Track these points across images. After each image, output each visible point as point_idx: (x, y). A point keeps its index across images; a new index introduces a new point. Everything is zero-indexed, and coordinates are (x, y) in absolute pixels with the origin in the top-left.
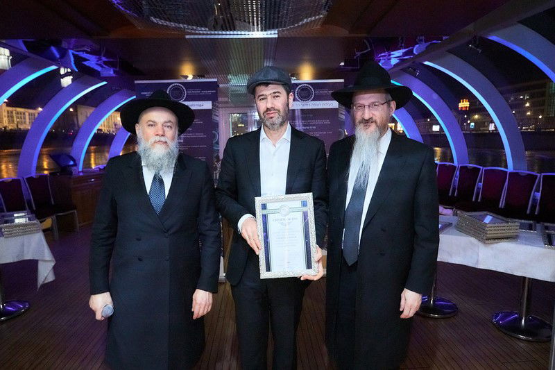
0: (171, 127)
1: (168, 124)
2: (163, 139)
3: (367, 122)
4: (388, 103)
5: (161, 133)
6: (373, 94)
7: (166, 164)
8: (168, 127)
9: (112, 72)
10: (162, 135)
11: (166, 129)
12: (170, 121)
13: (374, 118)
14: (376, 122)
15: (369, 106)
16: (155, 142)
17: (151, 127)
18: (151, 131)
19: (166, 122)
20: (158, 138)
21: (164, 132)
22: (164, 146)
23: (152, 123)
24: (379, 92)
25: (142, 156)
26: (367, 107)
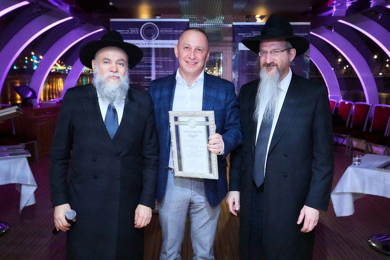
0: (123, 65)
1: (121, 62)
2: (116, 75)
3: (269, 66)
4: (288, 50)
5: (115, 70)
6: (274, 43)
7: (119, 96)
8: (120, 64)
9: (68, 8)
10: (116, 72)
11: (119, 66)
12: (122, 60)
13: (275, 62)
14: (277, 65)
15: (271, 52)
16: (109, 77)
17: (105, 64)
18: (106, 67)
19: (119, 60)
20: (112, 74)
21: (117, 69)
22: (117, 80)
23: (107, 61)
24: (280, 40)
25: (97, 87)
26: (269, 53)
